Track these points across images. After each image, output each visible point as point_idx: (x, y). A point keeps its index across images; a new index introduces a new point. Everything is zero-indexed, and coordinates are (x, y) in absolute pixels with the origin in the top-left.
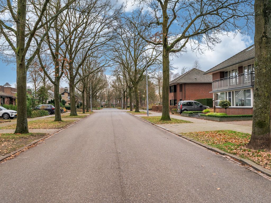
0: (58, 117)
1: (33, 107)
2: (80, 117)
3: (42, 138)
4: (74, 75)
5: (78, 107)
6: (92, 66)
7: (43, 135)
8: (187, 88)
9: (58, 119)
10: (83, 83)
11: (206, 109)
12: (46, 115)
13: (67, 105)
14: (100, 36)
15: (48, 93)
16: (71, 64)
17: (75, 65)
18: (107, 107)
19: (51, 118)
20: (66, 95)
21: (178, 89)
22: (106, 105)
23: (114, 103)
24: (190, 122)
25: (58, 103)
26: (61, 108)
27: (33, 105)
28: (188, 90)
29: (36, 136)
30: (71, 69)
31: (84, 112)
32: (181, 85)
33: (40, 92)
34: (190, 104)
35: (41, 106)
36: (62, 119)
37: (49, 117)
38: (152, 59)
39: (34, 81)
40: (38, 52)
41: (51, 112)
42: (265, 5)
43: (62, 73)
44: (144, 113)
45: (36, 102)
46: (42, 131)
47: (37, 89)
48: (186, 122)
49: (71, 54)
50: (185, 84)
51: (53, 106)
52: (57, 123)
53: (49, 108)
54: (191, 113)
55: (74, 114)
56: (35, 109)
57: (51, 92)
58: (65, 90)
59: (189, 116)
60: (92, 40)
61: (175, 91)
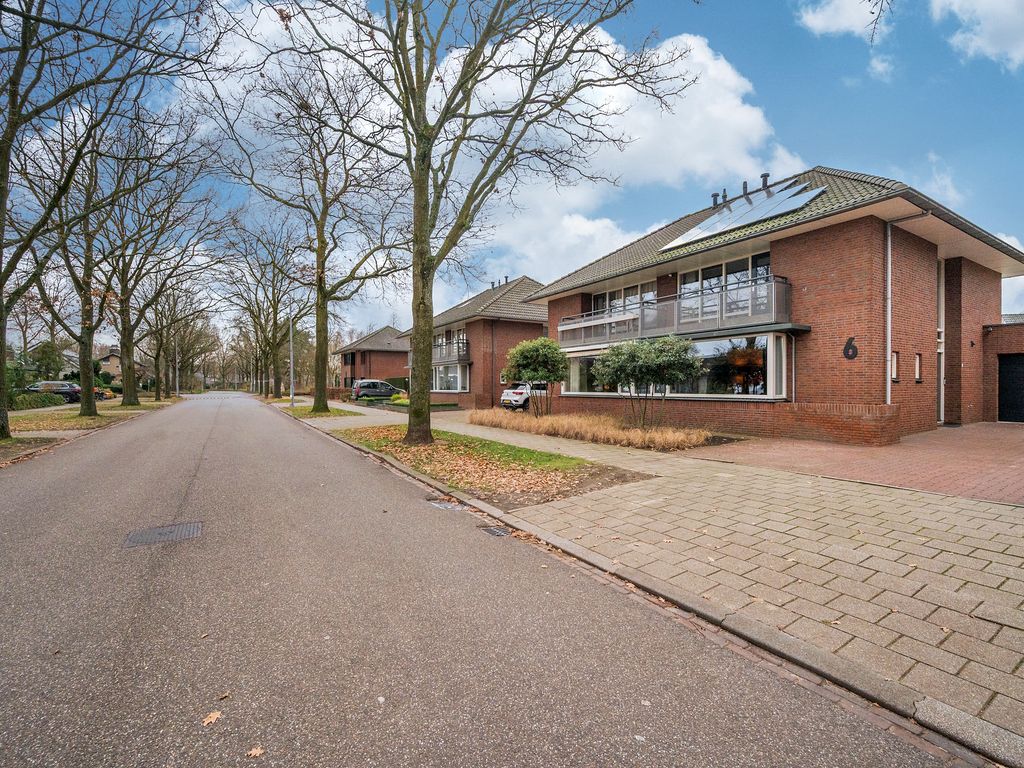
0: (89, 408)
1: (17, 386)
2: (146, 408)
3: (48, 447)
4: (132, 323)
5: (145, 387)
6: (180, 306)
7: (48, 441)
8: (373, 358)
9: (89, 411)
10: (158, 341)
11: (398, 393)
12: (56, 405)
13: (117, 383)
14: (195, 253)
15: (64, 355)
16: (124, 302)
17: (136, 302)
18: (220, 389)
19: (70, 409)
20: (115, 362)
21: (358, 359)
22: (217, 384)
23: (236, 381)
24: (361, 414)
25: (88, 379)
26: (96, 389)
27: (20, 382)
28: (376, 362)
29: (30, 443)
30: (124, 312)
31: (158, 399)
32: (365, 353)
33: (39, 353)
34: (374, 385)
35: (41, 384)
36: (98, 412)
37: (66, 409)
38: (309, 304)
39: (22, 327)
40: (35, 278)
41: (72, 397)
42: (423, 264)
43: (100, 321)
44: (288, 401)
45: (26, 375)
46: (45, 434)
47: (29, 346)
48: (355, 414)
49: (124, 281)
50: (371, 352)
51: (75, 385)
52: (86, 421)
53: (67, 389)
54: (372, 401)
55: (131, 401)
56: (25, 392)
57: (73, 354)
58: (112, 351)
59: (368, 405)
60: (178, 258)
61: (353, 363)
